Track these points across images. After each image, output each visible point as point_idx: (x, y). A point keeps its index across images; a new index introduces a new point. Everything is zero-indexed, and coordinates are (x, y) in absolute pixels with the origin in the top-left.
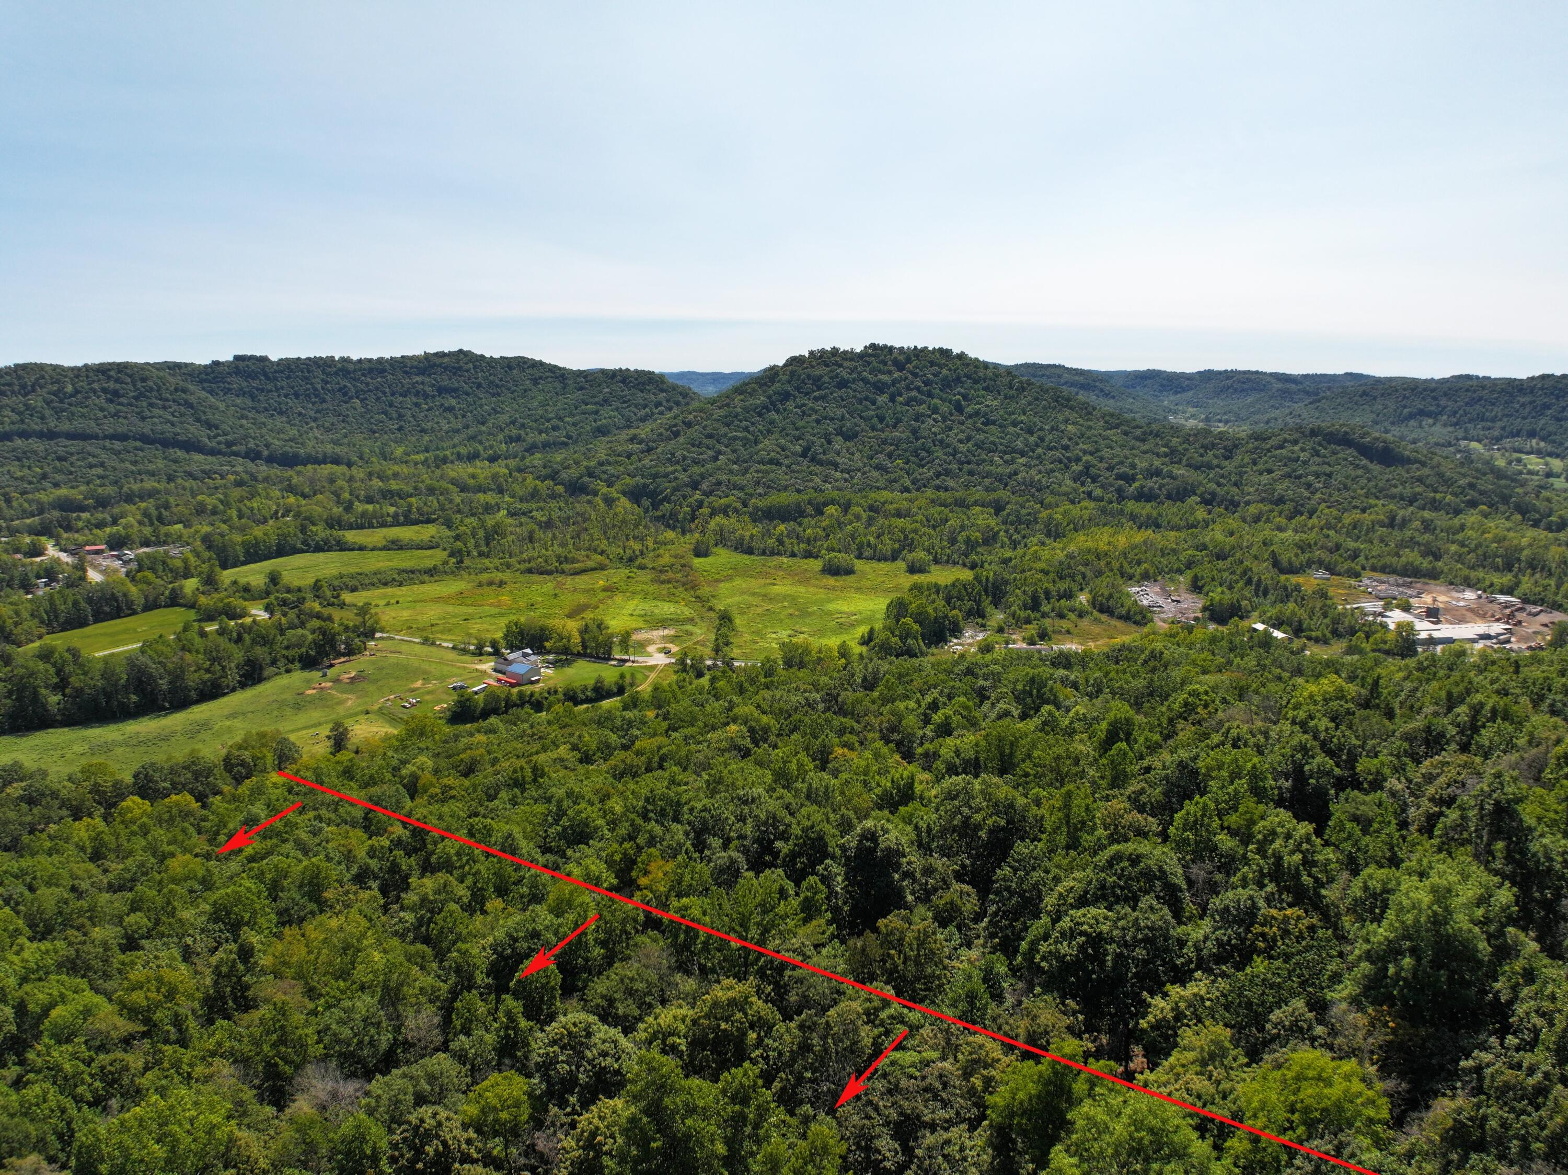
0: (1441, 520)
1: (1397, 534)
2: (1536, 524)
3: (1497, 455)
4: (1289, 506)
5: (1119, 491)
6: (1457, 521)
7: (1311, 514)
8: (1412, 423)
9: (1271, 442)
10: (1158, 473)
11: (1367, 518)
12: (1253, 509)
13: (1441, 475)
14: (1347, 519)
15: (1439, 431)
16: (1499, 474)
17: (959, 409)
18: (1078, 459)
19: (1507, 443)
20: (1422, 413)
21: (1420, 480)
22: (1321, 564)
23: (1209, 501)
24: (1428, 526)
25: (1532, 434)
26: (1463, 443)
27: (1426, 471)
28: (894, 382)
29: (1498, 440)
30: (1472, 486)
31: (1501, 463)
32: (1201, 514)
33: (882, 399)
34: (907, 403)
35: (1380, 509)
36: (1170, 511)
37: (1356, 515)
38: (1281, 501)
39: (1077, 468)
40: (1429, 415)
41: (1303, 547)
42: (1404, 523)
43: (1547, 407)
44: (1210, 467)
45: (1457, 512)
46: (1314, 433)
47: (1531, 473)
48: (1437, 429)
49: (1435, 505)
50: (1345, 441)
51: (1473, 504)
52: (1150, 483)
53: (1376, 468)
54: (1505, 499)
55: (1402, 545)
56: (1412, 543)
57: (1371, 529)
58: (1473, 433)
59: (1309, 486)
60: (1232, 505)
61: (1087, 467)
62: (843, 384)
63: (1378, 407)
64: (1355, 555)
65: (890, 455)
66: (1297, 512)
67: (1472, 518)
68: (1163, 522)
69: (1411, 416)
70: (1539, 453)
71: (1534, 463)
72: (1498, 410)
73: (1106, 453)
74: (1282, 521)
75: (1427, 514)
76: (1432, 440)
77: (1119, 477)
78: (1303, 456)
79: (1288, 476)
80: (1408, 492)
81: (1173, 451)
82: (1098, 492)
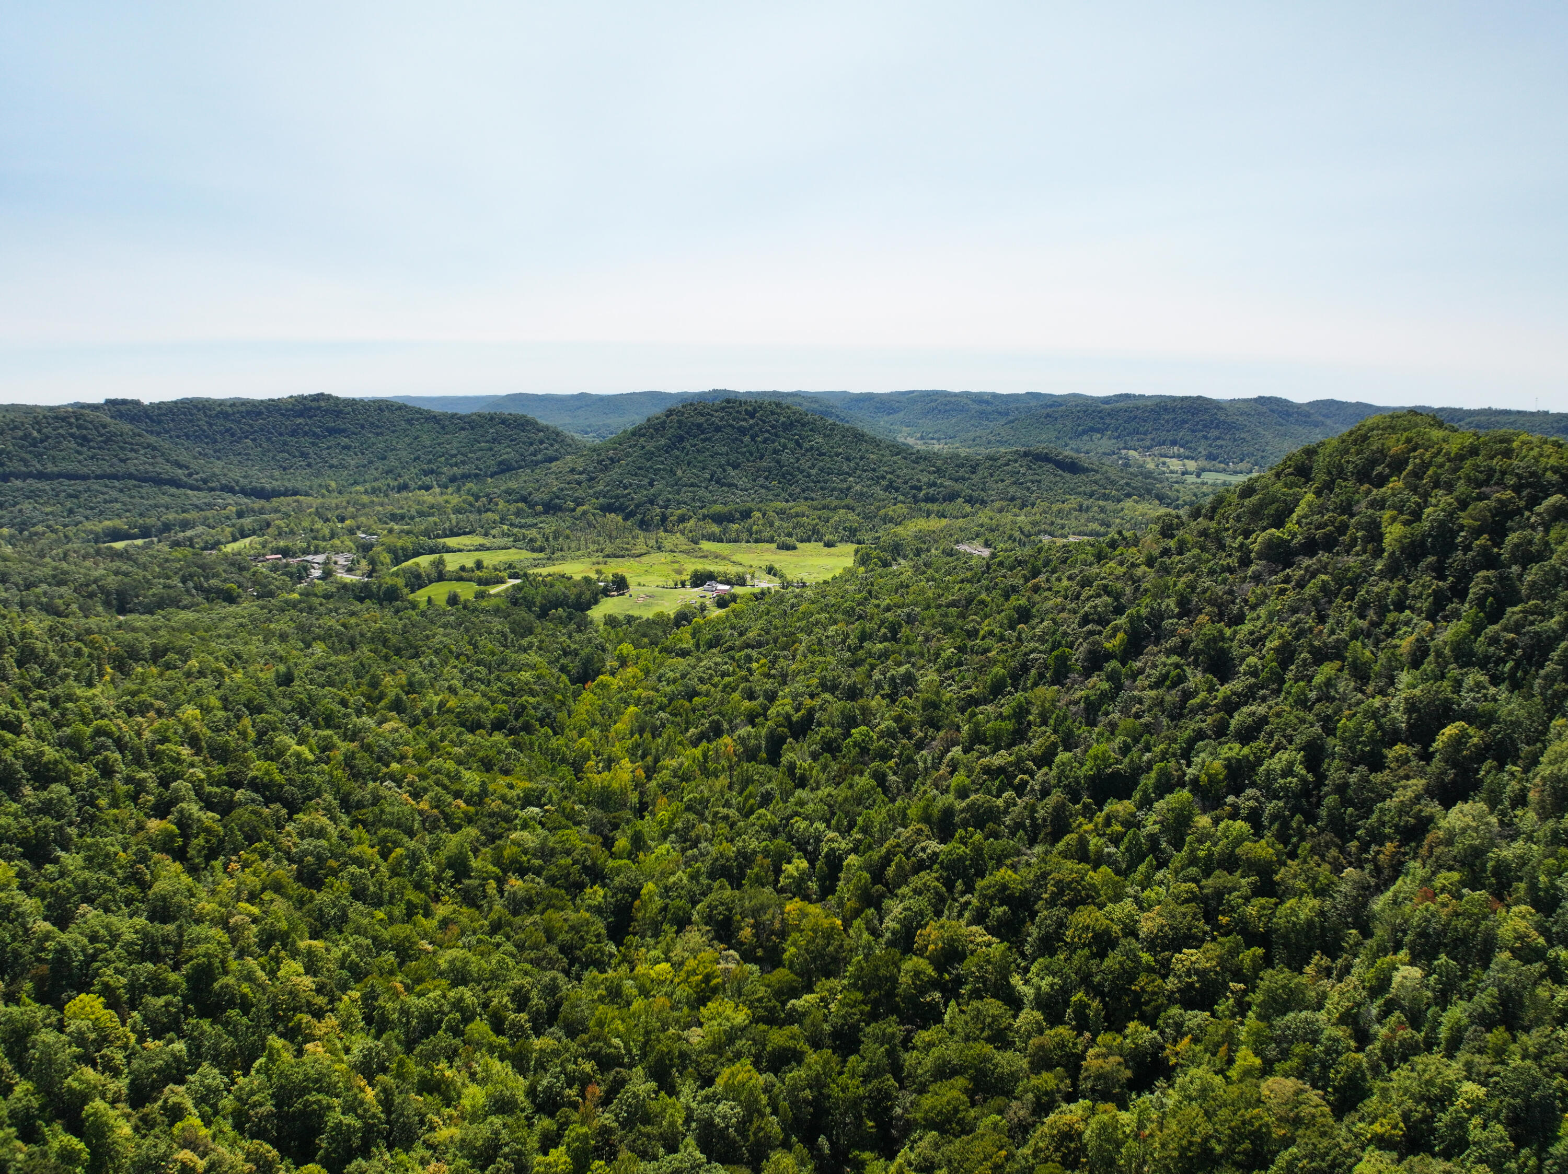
0: (1109, 505)
1: (1085, 516)
2: (1168, 505)
3: (1149, 459)
4: (1018, 502)
5: (914, 496)
6: (1119, 506)
7: (1033, 505)
8: (1085, 437)
9: (1000, 462)
10: (934, 484)
11: (1066, 506)
12: (997, 505)
13: (1108, 478)
14: (1055, 507)
15: (1104, 443)
16: (1148, 475)
17: (799, 445)
18: (884, 478)
19: (1156, 450)
20: (1093, 430)
21: (1095, 482)
22: (1046, 532)
23: (970, 500)
24: (1102, 510)
25: (1174, 443)
26: (1124, 452)
27: (1098, 476)
28: (751, 427)
29: (1149, 448)
30: (1128, 484)
31: (1151, 466)
32: (968, 508)
33: (747, 439)
34: (764, 442)
35: (1074, 501)
36: (948, 507)
37: (1059, 505)
38: (1013, 499)
39: (884, 483)
40: (1097, 431)
41: (1034, 524)
42: (1088, 509)
43: (1184, 422)
44: (964, 479)
45: (1119, 501)
46: (1026, 454)
47: (1172, 472)
48: (1104, 441)
49: (1105, 497)
50: (1045, 458)
51: (1129, 496)
52: (931, 491)
53: (1067, 476)
54: (1149, 492)
55: (1088, 520)
56: (1094, 519)
57: (1069, 513)
58: (1131, 443)
59: (1028, 489)
60: (983, 503)
61: (891, 482)
62: (718, 429)
63: (1059, 426)
64: (1063, 527)
65: (766, 478)
66: (1023, 506)
67: (1128, 503)
68: (947, 513)
69: (1084, 432)
70: (1179, 456)
71: (1175, 464)
72: (1149, 426)
73: (898, 472)
74: (1016, 510)
75: (1101, 503)
76: (1100, 451)
77: (912, 488)
78: (1023, 470)
79: (1015, 483)
80: (1088, 490)
81: (938, 470)
82: (901, 498)
